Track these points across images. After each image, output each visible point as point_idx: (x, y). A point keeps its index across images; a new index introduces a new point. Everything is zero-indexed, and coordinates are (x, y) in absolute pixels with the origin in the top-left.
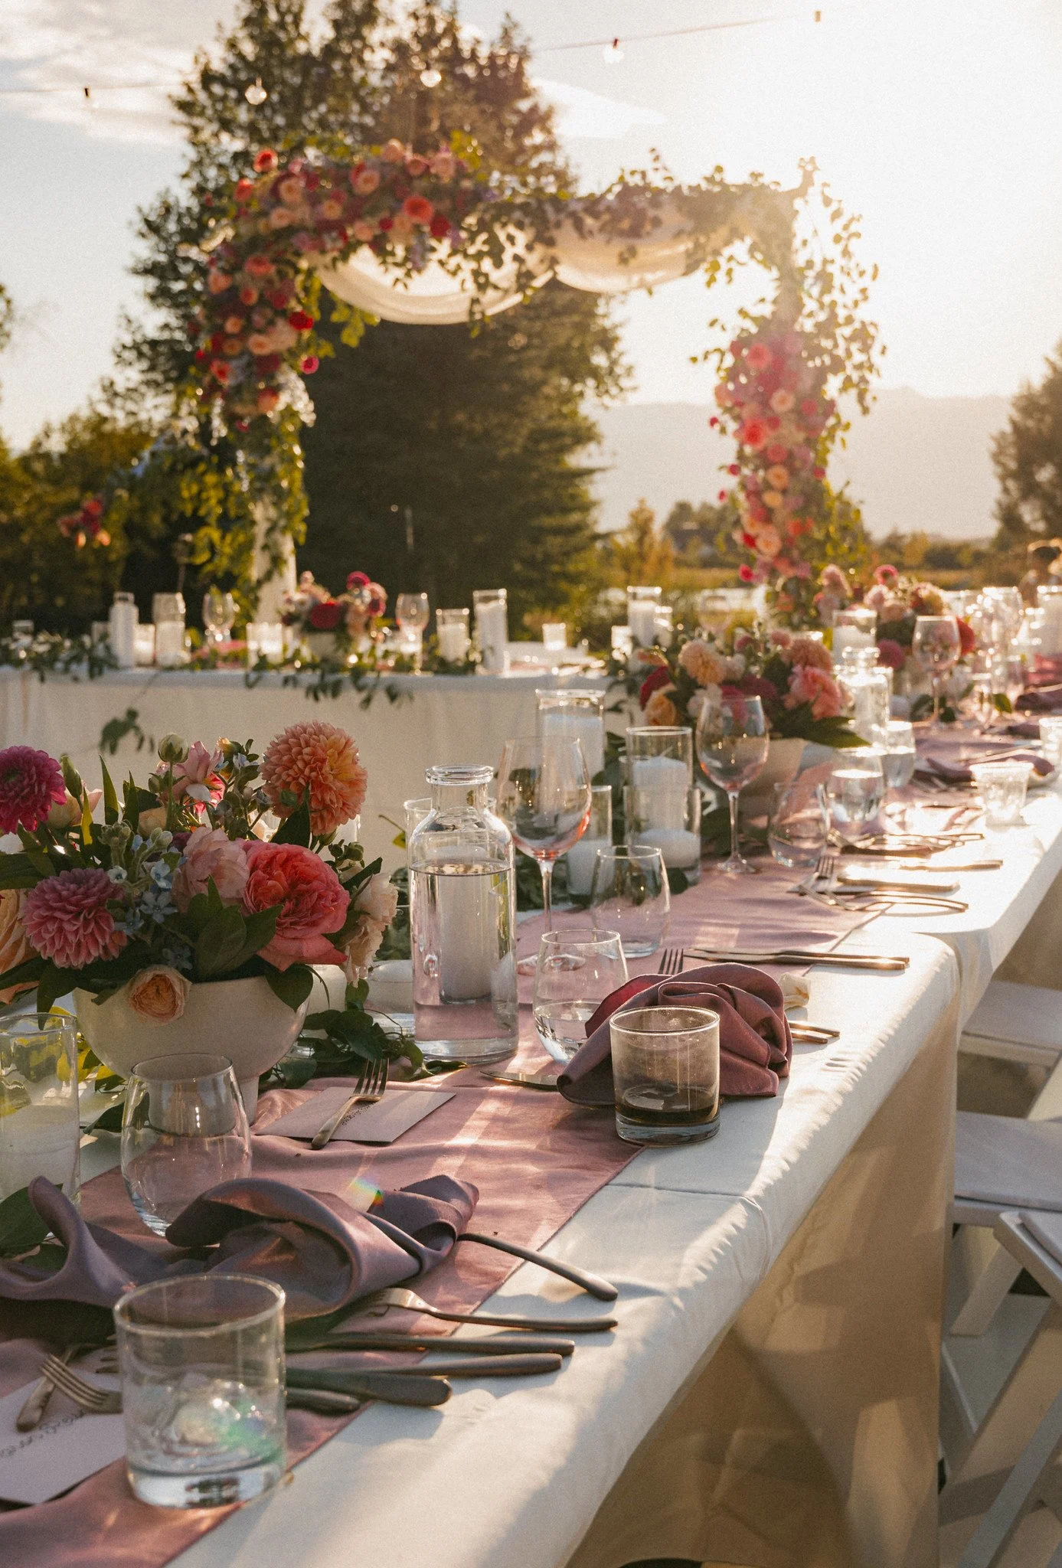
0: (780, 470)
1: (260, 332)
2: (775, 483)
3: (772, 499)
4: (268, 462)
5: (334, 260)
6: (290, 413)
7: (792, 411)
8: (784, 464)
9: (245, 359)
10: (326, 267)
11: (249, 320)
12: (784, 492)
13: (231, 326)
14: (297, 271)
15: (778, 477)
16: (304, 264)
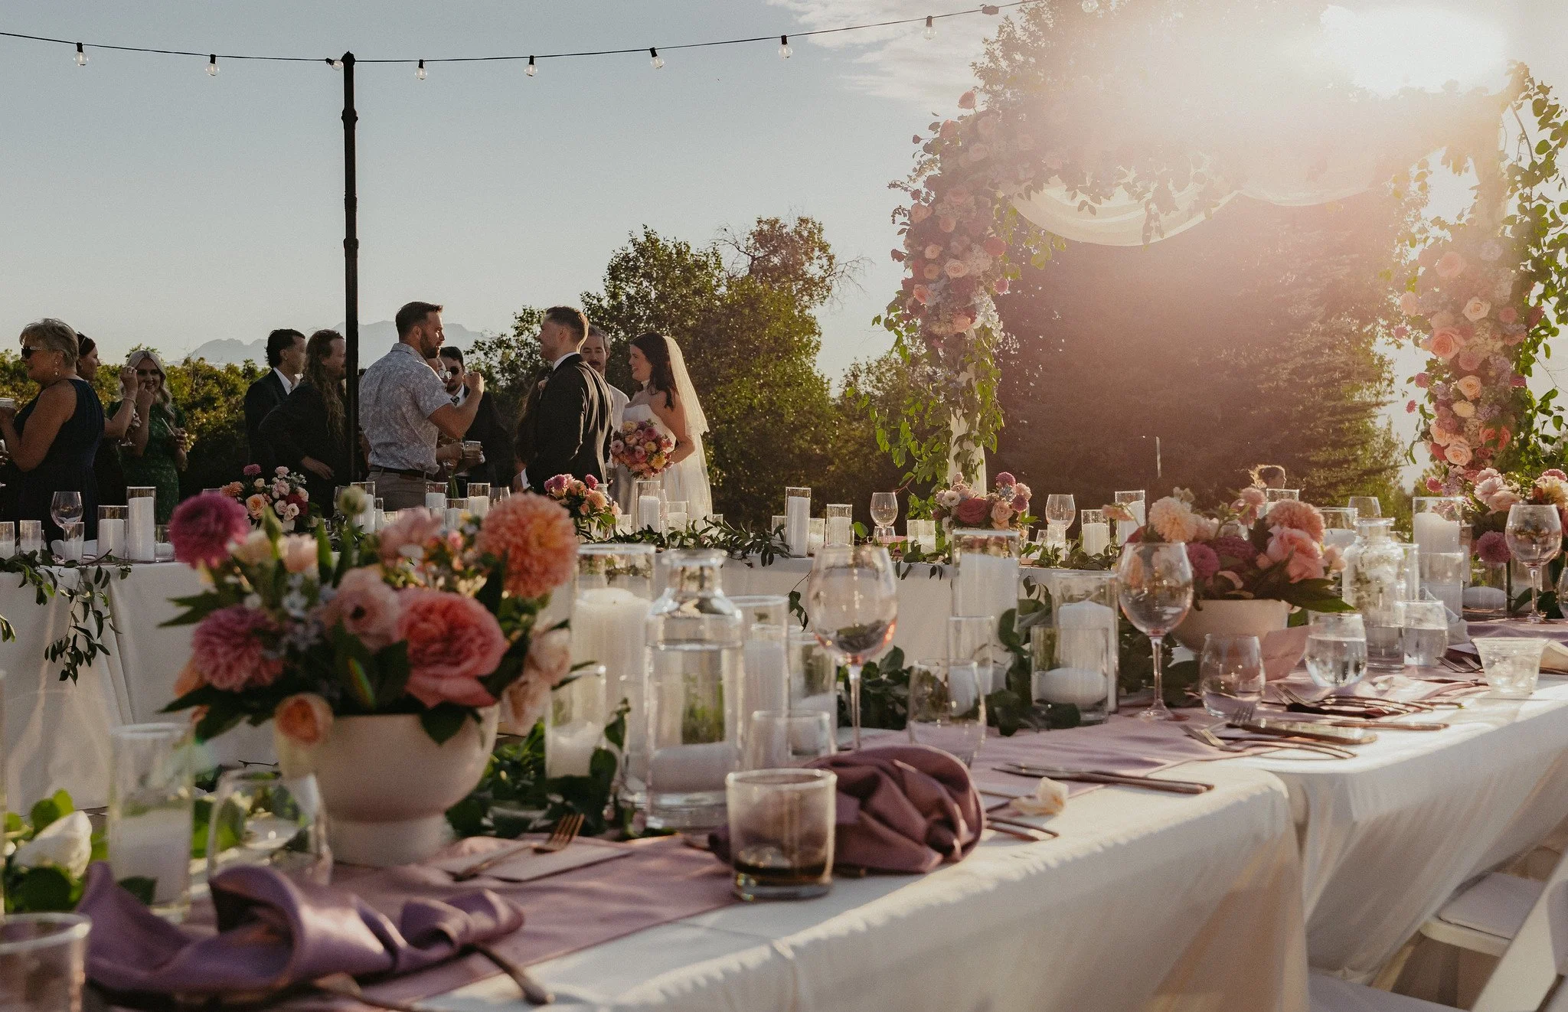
0: (1471, 380)
1: (956, 257)
2: (1467, 393)
3: (1464, 410)
4: (963, 378)
5: (1028, 190)
6: (985, 331)
7: (1488, 319)
8: (1476, 373)
9: (943, 282)
10: (1020, 195)
11: (947, 246)
12: (1476, 402)
13: (930, 252)
14: (995, 201)
15: (1470, 386)
16: (1000, 194)
